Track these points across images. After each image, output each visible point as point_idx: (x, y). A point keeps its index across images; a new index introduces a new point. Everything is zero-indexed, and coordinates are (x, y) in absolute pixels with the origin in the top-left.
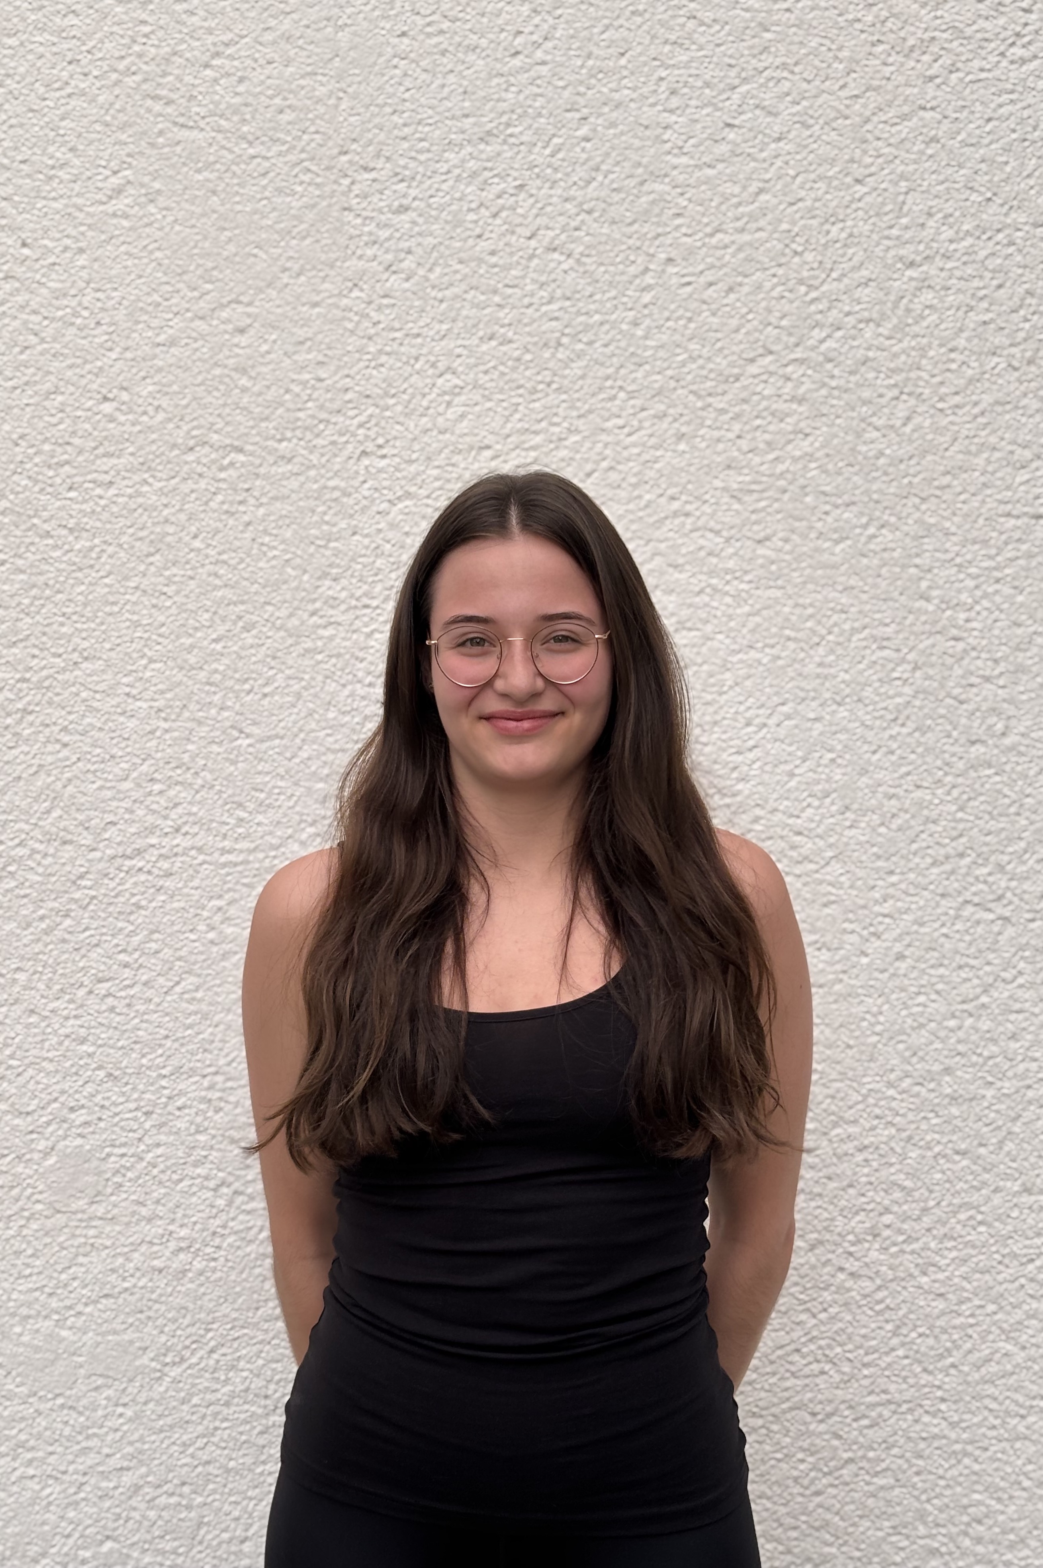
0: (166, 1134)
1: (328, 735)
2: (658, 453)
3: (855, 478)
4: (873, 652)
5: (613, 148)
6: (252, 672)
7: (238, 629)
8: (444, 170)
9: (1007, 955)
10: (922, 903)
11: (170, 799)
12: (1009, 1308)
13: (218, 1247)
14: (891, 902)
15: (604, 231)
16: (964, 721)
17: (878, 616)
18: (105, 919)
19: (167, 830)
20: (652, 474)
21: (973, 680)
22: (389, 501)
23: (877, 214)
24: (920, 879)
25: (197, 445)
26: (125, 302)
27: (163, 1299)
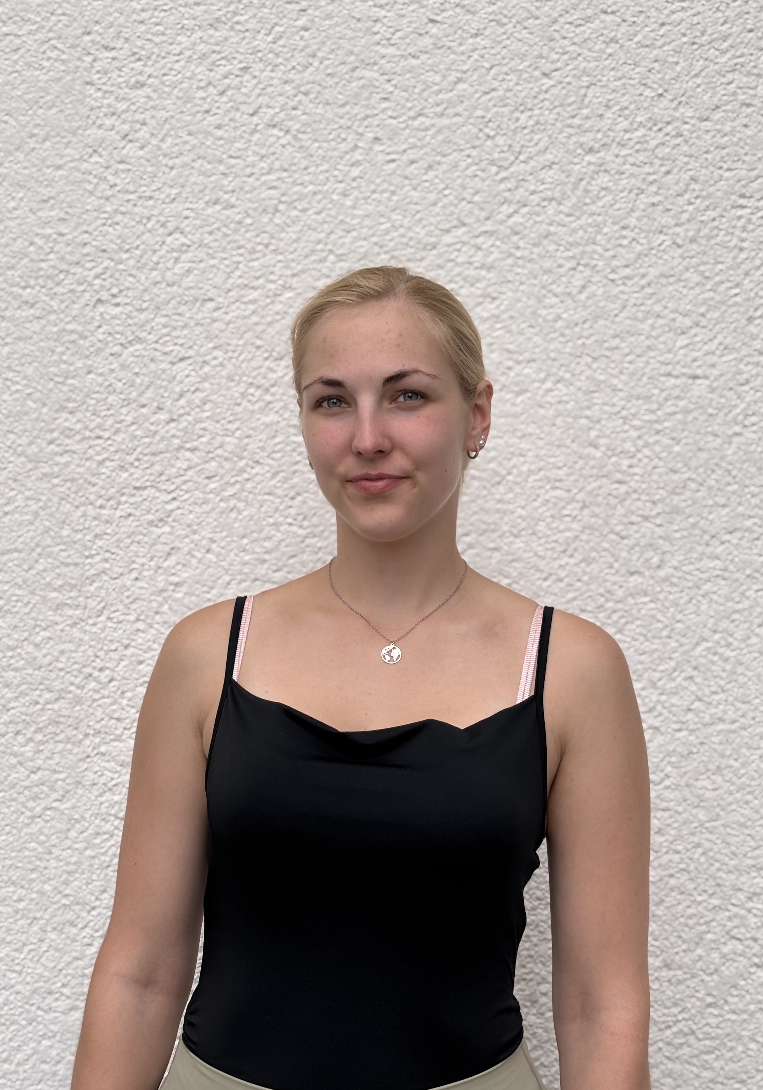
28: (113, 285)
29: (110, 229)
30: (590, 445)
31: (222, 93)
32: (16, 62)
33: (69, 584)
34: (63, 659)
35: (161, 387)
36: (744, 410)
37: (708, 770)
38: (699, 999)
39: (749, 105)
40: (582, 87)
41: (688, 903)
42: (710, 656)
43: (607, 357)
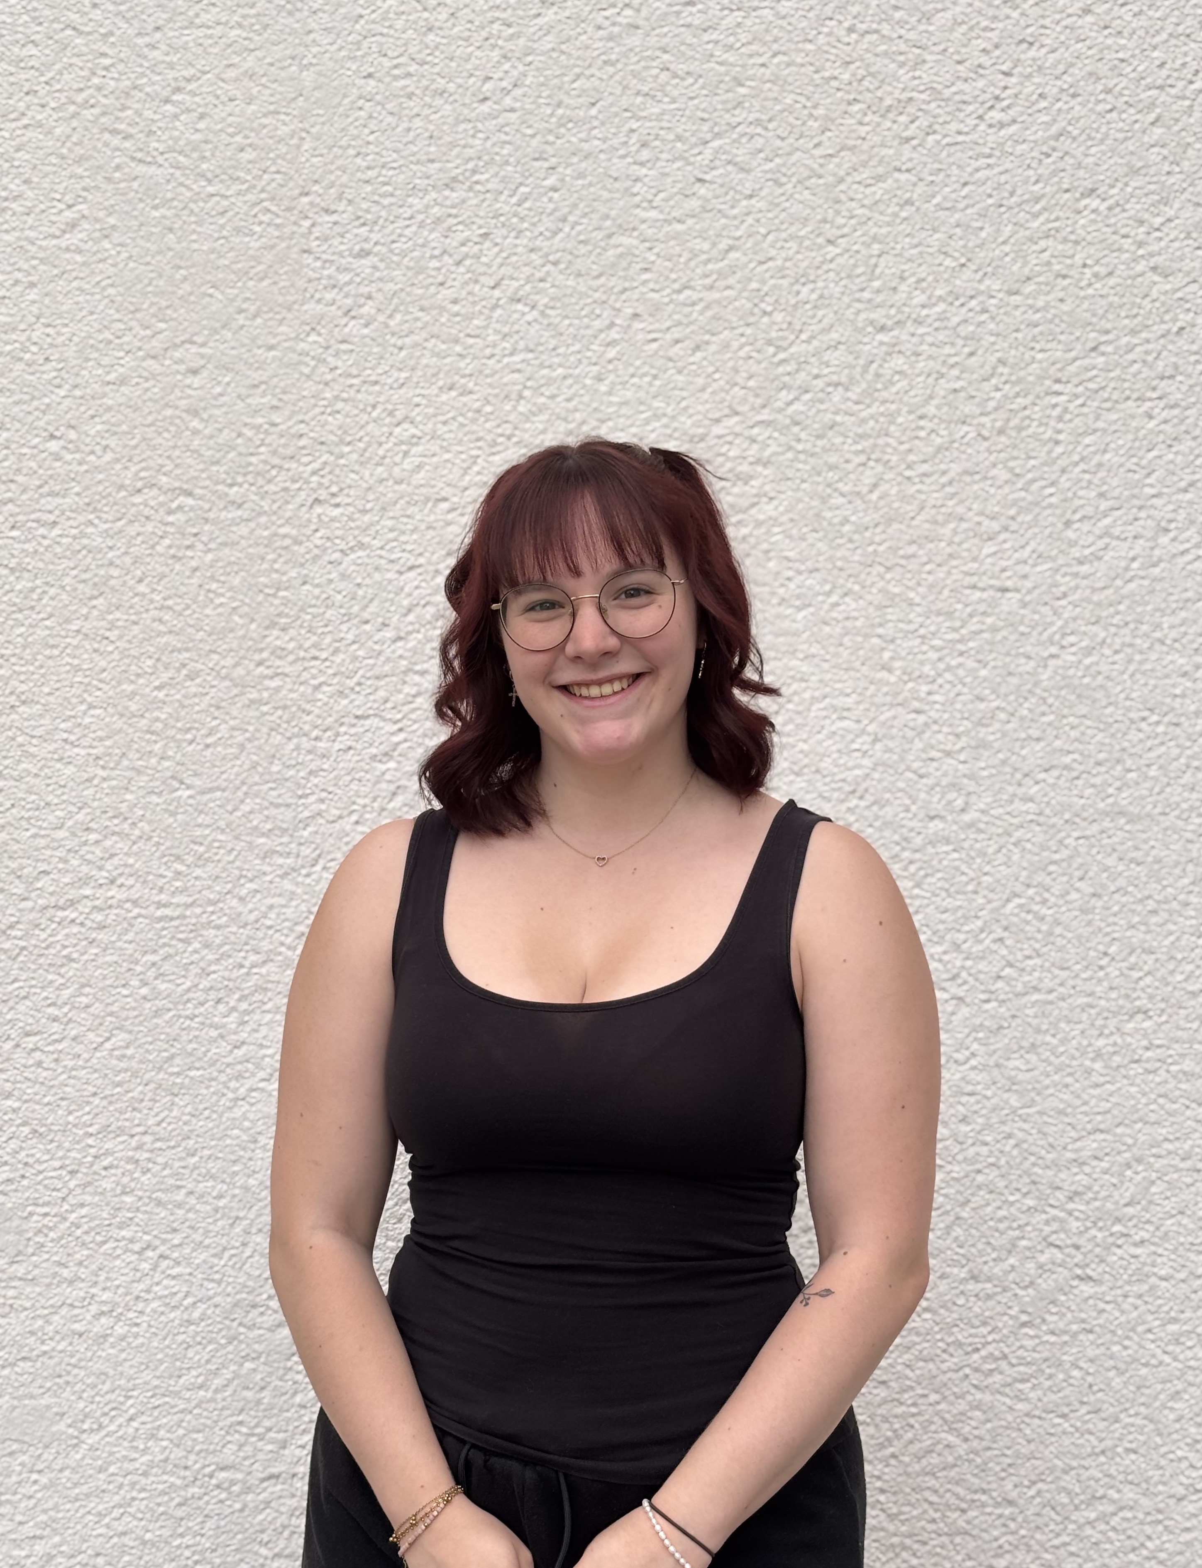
0: (91, 1194)
1: (271, 789)
3: (820, 545)
4: (833, 722)
5: (581, 199)
6: (195, 721)
7: (182, 677)
8: (406, 215)
9: (960, 1036)
11: (105, 850)
12: (952, 1398)
13: (141, 1312)
15: (569, 283)
16: (923, 795)
17: (838, 686)
18: (34, 971)
19: (101, 881)
21: (934, 754)
22: (342, 551)
23: (849, 277)
25: (145, 487)
26: (75, 339)
27: (83, 1364)
28: (332, 482)
29: (330, 419)
30: (883, 668)
31: (458, 263)
32: (223, 227)
33: (280, 828)
34: (272, 915)
35: (386, 600)
36: (1061, 628)
37: (1021, 1048)
38: (1011, 1317)
39: (1065, 277)
40: (872, 256)
41: (999, 1203)
42: (1023, 915)
43: (902, 566)
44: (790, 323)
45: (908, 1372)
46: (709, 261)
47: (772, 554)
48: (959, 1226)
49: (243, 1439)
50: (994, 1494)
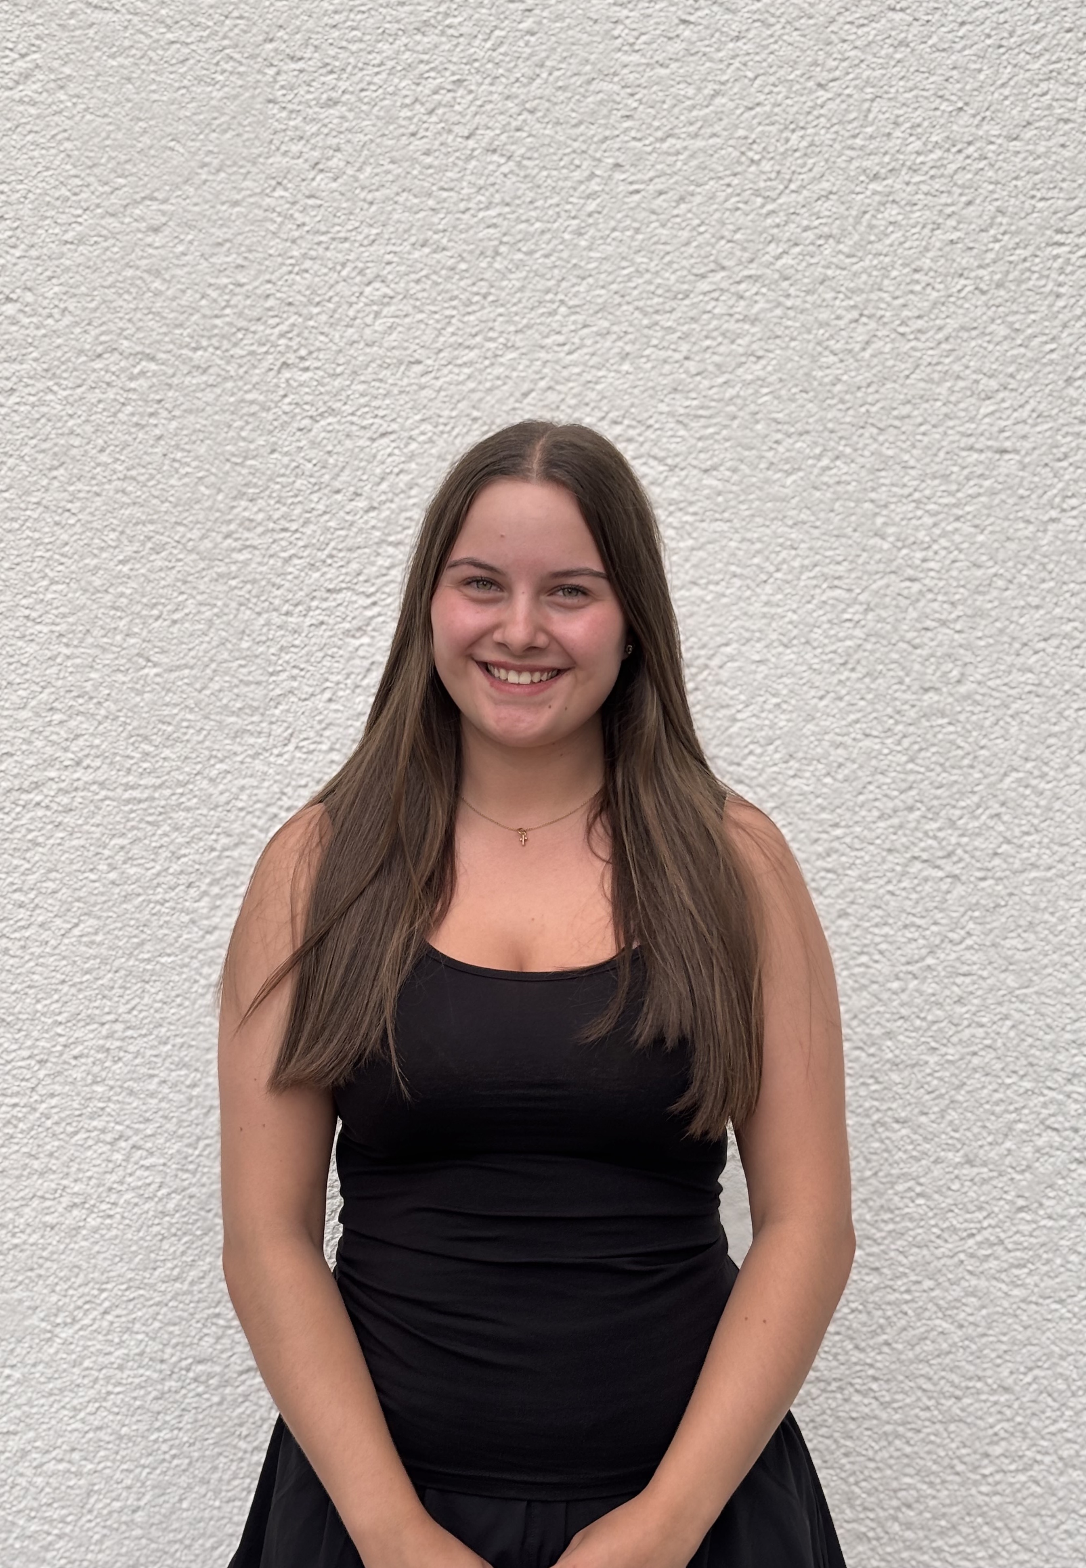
0: (61, 1084)
1: (241, 666)
2: (600, 374)
3: (810, 405)
4: (824, 591)
5: (559, 43)
6: (161, 596)
7: (147, 551)
8: (376, 62)
9: (955, 915)
10: (867, 858)
11: (70, 730)
12: (947, 1284)
13: (114, 1204)
14: (835, 856)
15: (547, 132)
16: (917, 667)
17: (828, 553)
19: (66, 763)
20: (593, 395)
21: (929, 623)
22: (311, 417)
23: (840, 122)
24: (866, 832)
25: (106, 352)
26: (31, 196)
27: (55, 1256)
28: (301, 345)
29: (298, 278)
30: (876, 535)
31: (431, 112)
33: (250, 706)
34: (244, 797)
35: (358, 469)
36: (1063, 490)
37: (1019, 926)
38: (1008, 1202)
39: (1067, 121)
40: (864, 100)
41: (995, 1086)
42: (1021, 789)
43: (896, 427)
44: (779, 172)
45: (901, 1258)
46: (694, 107)
47: (758, 417)
48: (954, 1109)
49: (220, 1332)
50: (990, 1381)
